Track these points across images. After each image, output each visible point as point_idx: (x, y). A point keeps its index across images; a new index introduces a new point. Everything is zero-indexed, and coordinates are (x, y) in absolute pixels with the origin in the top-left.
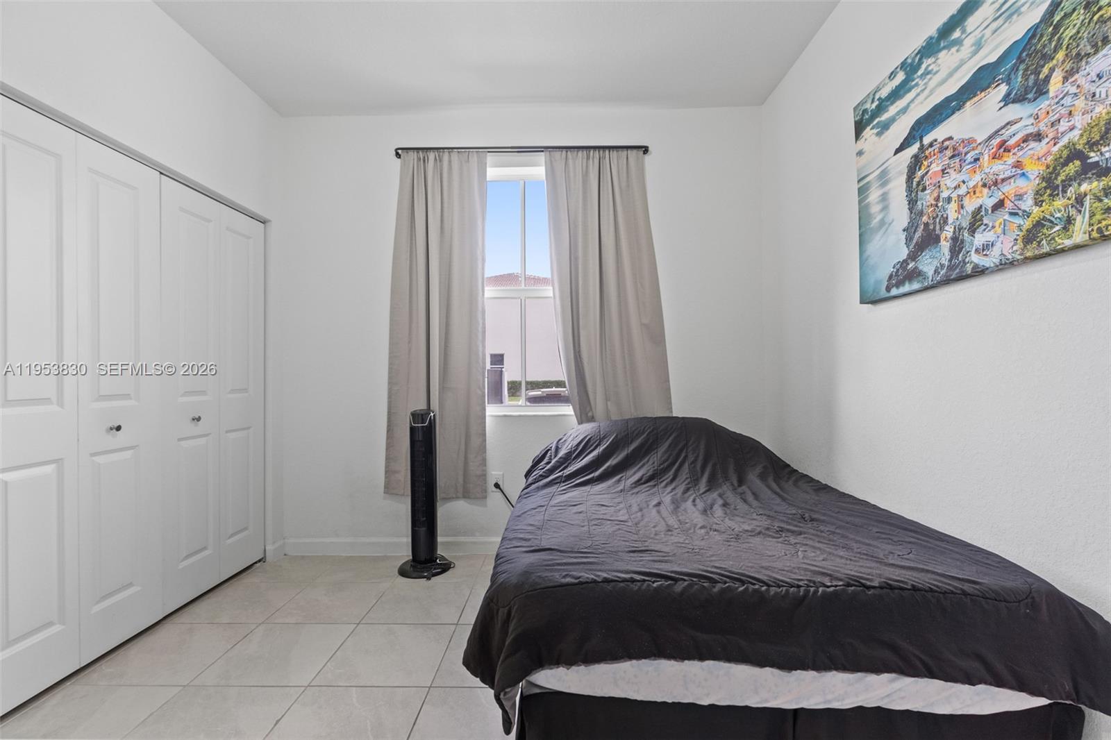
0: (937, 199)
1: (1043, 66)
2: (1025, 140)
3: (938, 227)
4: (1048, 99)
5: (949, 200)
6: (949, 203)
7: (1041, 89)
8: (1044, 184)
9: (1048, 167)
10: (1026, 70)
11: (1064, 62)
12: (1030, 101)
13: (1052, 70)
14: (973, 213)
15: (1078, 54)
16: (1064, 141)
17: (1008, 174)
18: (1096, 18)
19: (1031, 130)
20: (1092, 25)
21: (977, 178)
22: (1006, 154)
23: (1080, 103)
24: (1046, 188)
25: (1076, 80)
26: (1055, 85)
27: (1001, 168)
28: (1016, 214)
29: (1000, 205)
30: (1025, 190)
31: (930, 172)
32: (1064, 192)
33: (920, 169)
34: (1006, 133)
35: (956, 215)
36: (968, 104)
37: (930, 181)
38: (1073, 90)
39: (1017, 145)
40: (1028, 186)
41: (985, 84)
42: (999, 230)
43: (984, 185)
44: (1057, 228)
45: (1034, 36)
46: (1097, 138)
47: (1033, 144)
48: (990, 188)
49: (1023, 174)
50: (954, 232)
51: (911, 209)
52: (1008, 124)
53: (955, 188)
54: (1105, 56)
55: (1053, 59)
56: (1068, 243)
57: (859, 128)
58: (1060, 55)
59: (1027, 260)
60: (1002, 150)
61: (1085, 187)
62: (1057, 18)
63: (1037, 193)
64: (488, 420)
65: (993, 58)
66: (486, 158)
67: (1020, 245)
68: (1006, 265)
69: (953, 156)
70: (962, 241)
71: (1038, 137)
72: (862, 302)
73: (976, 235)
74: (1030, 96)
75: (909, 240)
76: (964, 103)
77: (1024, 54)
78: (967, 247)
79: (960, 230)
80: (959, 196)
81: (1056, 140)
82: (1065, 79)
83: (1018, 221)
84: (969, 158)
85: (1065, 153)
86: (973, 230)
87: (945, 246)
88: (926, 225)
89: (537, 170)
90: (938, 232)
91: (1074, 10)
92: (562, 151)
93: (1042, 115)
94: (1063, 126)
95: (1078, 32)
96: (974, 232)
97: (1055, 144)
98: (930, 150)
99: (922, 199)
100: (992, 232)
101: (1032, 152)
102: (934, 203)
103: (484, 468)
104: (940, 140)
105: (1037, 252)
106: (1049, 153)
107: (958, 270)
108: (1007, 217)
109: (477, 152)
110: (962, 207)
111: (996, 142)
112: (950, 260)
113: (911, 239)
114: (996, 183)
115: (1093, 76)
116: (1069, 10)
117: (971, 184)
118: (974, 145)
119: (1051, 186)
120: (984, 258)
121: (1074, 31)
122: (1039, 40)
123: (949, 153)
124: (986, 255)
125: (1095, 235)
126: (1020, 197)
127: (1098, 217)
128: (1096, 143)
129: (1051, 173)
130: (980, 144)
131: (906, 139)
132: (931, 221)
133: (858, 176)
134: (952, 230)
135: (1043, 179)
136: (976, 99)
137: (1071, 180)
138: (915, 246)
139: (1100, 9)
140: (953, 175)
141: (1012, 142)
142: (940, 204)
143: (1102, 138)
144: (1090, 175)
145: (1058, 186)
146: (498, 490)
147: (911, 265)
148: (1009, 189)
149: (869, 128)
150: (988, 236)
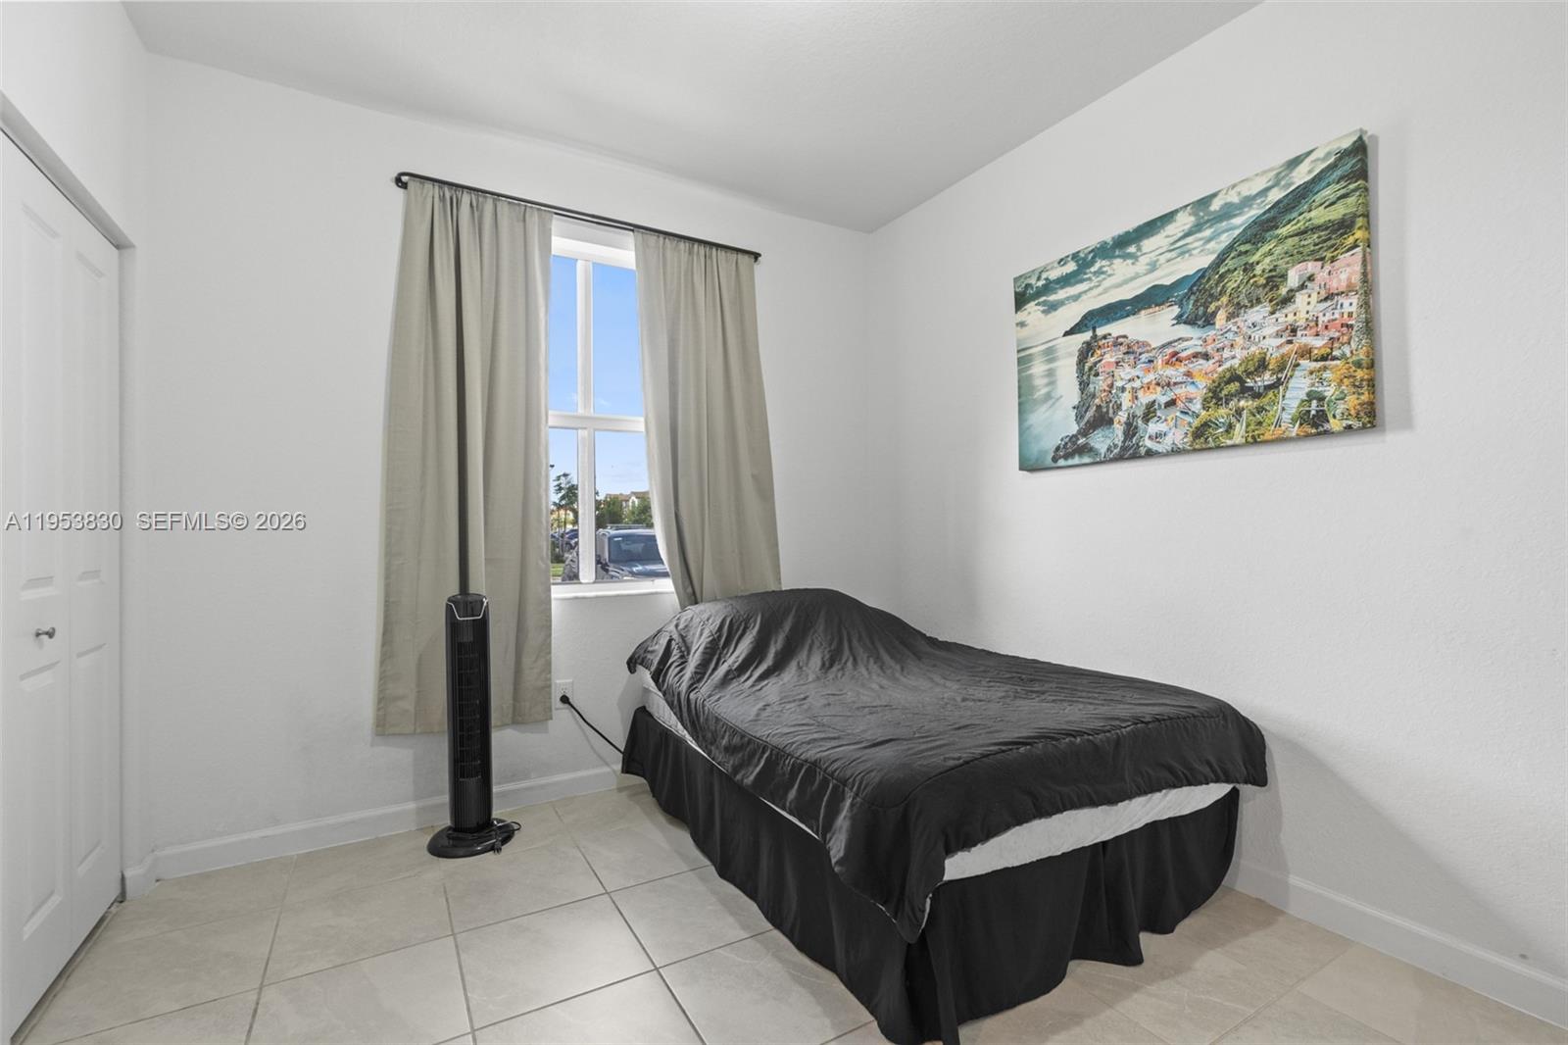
0: (1111, 386)
1: (1211, 303)
2: (1196, 356)
3: (1111, 411)
4: (1215, 329)
5: (1123, 389)
6: (1123, 392)
7: (1209, 321)
8: (1211, 394)
9: (1214, 382)
10: (1196, 301)
11: (1227, 305)
12: (1199, 326)
13: (1218, 308)
14: (1147, 405)
15: (1238, 304)
16: (1227, 365)
17: (1179, 379)
18: (1252, 281)
19: (1199, 349)
20: (1249, 286)
21: (1151, 377)
22: (1178, 363)
23: (1239, 340)
24: (1212, 398)
25: (1236, 322)
26: (1220, 319)
27: (1174, 373)
28: (1186, 413)
29: (1172, 403)
30: (1194, 395)
31: (1103, 362)
32: (1227, 403)
33: (1092, 355)
34: (1179, 347)
35: (1130, 404)
36: (1143, 312)
37: (1103, 369)
38: (1234, 329)
39: (1188, 358)
40: (1198, 391)
41: (1159, 301)
42: (1172, 424)
43: (1158, 384)
44: (1221, 430)
45: (1203, 276)
46: (1252, 369)
47: (1201, 361)
48: (1163, 387)
49: (1193, 383)
50: (1128, 419)
51: (1082, 391)
52: (1179, 339)
53: (1130, 381)
54: (1258, 311)
55: (1219, 300)
56: (1229, 442)
57: (1021, 300)
58: (1224, 299)
59: (1195, 450)
60: (1174, 359)
61: (1242, 403)
62: (1222, 270)
63: (1205, 400)
64: (554, 605)
65: (1167, 282)
66: (551, 220)
67: (1189, 438)
68: (1176, 451)
69: (1127, 353)
70: (1136, 427)
71: (1206, 356)
72: (1021, 469)
73: (1150, 424)
74: (1199, 323)
75: (1079, 417)
76: (1139, 310)
77: (1195, 288)
78: (1141, 433)
79: (1134, 417)
80: (1133, 388)
81: (1220, 363)
82: (1228, 319)
83: (1188, 419)
84: (1144, 357)
85: (1228, 375)
86: (1147, 418)
87: (1119, 429)
88: (1099, 407)
89: (624, 254)
90: (1111, 415)
91: (1236, 269)
92: (658, 237)
93: (1209, 341)
94: (1226, 354)
95: (1238, 287)
96: (1148, 421)
97: (1220, 366)
98: (1104, 341)
99: (1094, 383)
100: (1165, 424)
101: (1200, 367)
102: (1107, 389)
103: (548, 676)
104: (1114, 335)
105: (1204, 446)
106: (1215, 371)
107: (1131, 451)
108: (1178, 414)
109: (538, 209)
110: (1137, 398)
111: (1169, 351)
112: (1124, 442)
113: (1082, 417)
114: (1168, 385)
115: (1249, 323)
116: (1232, 268)
117: (1146, 381)
118: (1149, 348)
119: (1215, 396)
120: (1158, 445)
121: (1235, 285)
122: (1208, 281)
123: (1123, 349)
124: (1159, 442)
125: (1250, 439)
126: (1190, 400)
127: (1252, 427)
128: (1251, 373)
129: (1216, 387)
130: (1154, 349)
131: (1077, 325)
132: (1104, 405)
133: (1018, 346)
134: (1126, 416)
135: (1210, 390)
136: (1151, 310)
137: (1232, 395)
138: (1086, 424)
139: (1254, 276)
140: (1128, 369)
141: (1183, 355)
142: (1114, 392)
143: (1256, 370)
144: (1246, 395)
145: (1221, 399)
146: (567, 706)
147: (1082, 441)
148: (1180, 391)
149: (1033, 303)
150: (1162, 427)
